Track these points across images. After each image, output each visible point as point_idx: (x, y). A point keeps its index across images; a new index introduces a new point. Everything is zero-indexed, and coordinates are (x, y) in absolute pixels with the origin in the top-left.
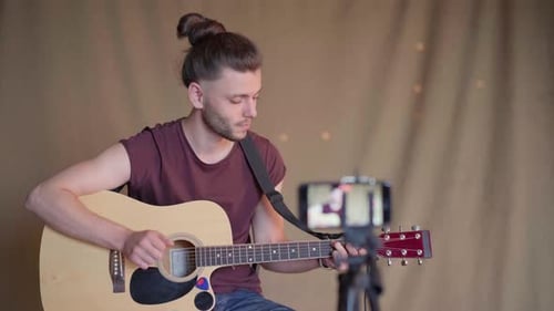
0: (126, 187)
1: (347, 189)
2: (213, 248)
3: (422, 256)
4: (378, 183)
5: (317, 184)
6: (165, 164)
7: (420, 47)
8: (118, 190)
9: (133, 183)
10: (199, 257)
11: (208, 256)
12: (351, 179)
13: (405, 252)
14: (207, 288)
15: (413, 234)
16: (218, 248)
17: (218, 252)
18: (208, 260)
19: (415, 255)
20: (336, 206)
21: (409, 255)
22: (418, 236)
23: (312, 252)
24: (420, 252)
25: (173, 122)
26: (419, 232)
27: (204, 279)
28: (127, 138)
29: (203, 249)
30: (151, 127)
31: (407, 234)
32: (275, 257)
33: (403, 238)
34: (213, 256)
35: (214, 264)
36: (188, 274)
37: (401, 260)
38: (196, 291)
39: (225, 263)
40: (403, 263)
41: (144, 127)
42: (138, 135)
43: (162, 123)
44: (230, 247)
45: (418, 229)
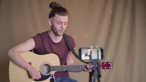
0: (33, 50)
1: (92, 49)
2: (55, 66)
3: (110, 69)
4: (100, 48)
5: (84, 48)
6: (44, 43)
7: (111, 12)
8: (31, 51)
9: (35, 49)
10: (51, 69)
11: (53, 69)
12: (93, 47)
13: (106, 68)
14: (53, 77)
15: (108, 63)
16: (56, 66)
17: (56, 68)
18: (53, 70)
19: (108, 68)
20: (89, 54)
21: (107, 68)
22: (109, 63)
23: (81, 67)
24: (110, 68)
25: (46, 32)
26: (110, 62)
27: (53, 75)
28: (33, 36)
29: (52, 67)
30: (40, 33)
31: (106, 63)
32: (71, 69)
33: (105, 64)
34: (55, 68)
35: (55, 71)
36: (48, 73)
37: (105, 69)
38: (50, 78)
39: (58, 70)
40: (105, 70)
41: (38, 33)
42: (37, 36)
43: (43, 32)
44: (59, 66)
45: (109, 61)
